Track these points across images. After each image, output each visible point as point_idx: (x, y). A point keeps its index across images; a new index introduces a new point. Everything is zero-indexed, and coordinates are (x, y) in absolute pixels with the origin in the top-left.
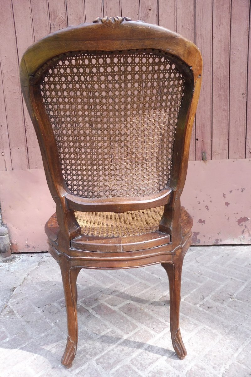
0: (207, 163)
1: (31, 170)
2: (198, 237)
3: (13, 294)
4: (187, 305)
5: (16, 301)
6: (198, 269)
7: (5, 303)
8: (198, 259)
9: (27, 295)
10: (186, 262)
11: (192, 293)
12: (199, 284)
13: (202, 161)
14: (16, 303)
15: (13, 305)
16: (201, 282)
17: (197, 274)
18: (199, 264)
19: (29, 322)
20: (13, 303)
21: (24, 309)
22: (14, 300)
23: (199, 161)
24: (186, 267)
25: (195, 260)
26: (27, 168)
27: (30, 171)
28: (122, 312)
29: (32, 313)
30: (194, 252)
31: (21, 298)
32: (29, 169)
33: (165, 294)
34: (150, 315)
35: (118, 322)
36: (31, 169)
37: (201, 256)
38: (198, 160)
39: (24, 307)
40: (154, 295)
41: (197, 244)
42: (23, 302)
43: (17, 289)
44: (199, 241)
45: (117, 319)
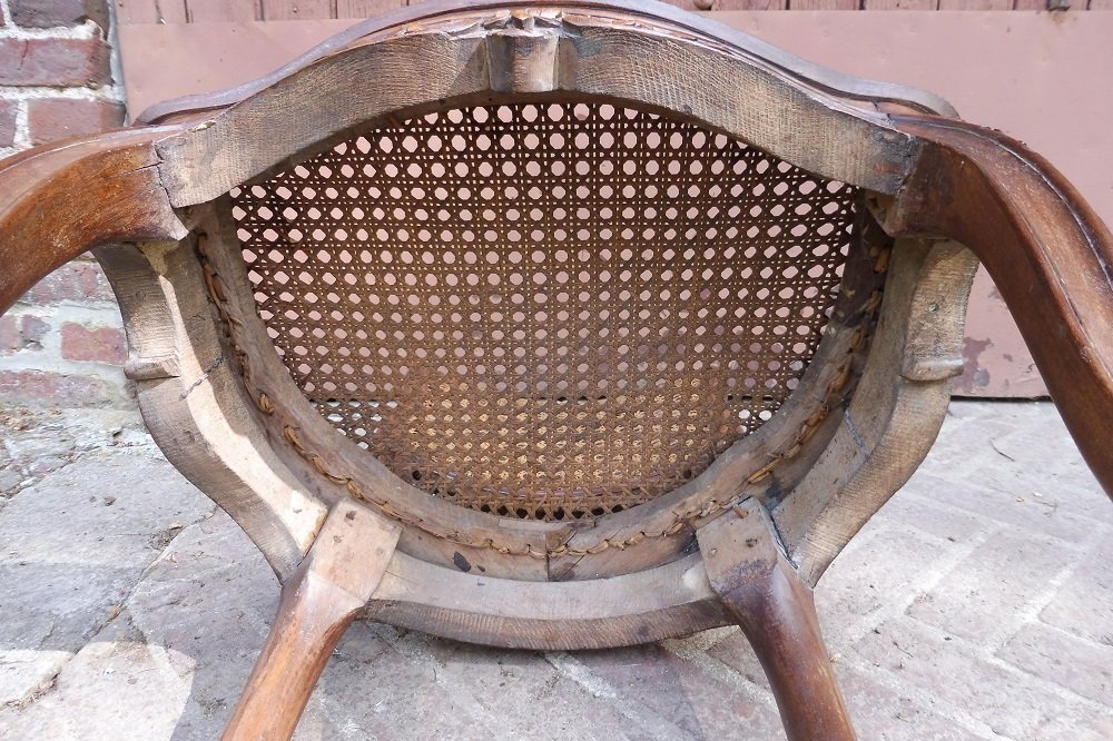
0: (1065, 25)
1: (271, 23)
2: (983, 360)
3: (164, 555)
4: (1067, 644)
5: (167, 592)
6: (1022, 483)
7: (115, 596)
8: (1001, 445)
9: (229, 565)
10: (954, 457)
11: (1059, 589)
12: (1068, 545)
13: (1045, 13)
14: (165, 599)
15: (151, 610)
16: (1076, 539)
17: (1029, 502)
18: (1017, 466)
19: (220, 702)
20: (154, 598)
21: (201, 631)
22: (161, 587)
23: (1034, 12)
24: (965, 475)
25: (990, 449)
26: (253, 16)
27: (266, 27)
28: (730, 672)
29: (242, 653)
30: (965, 419)
31: (196, 577)
32: (263, 19)
33: (928, 588)
34: (892, 693)
35: (722, 726)
36: (271, 19)
37: (1010, 437)
38: (1028, 8)
39: (201, 624)
40: (870, 592)
41: (975, 392)
42: (204, 596)
43: (183, 534)
44: (986, 377)
45: (714, 712)
